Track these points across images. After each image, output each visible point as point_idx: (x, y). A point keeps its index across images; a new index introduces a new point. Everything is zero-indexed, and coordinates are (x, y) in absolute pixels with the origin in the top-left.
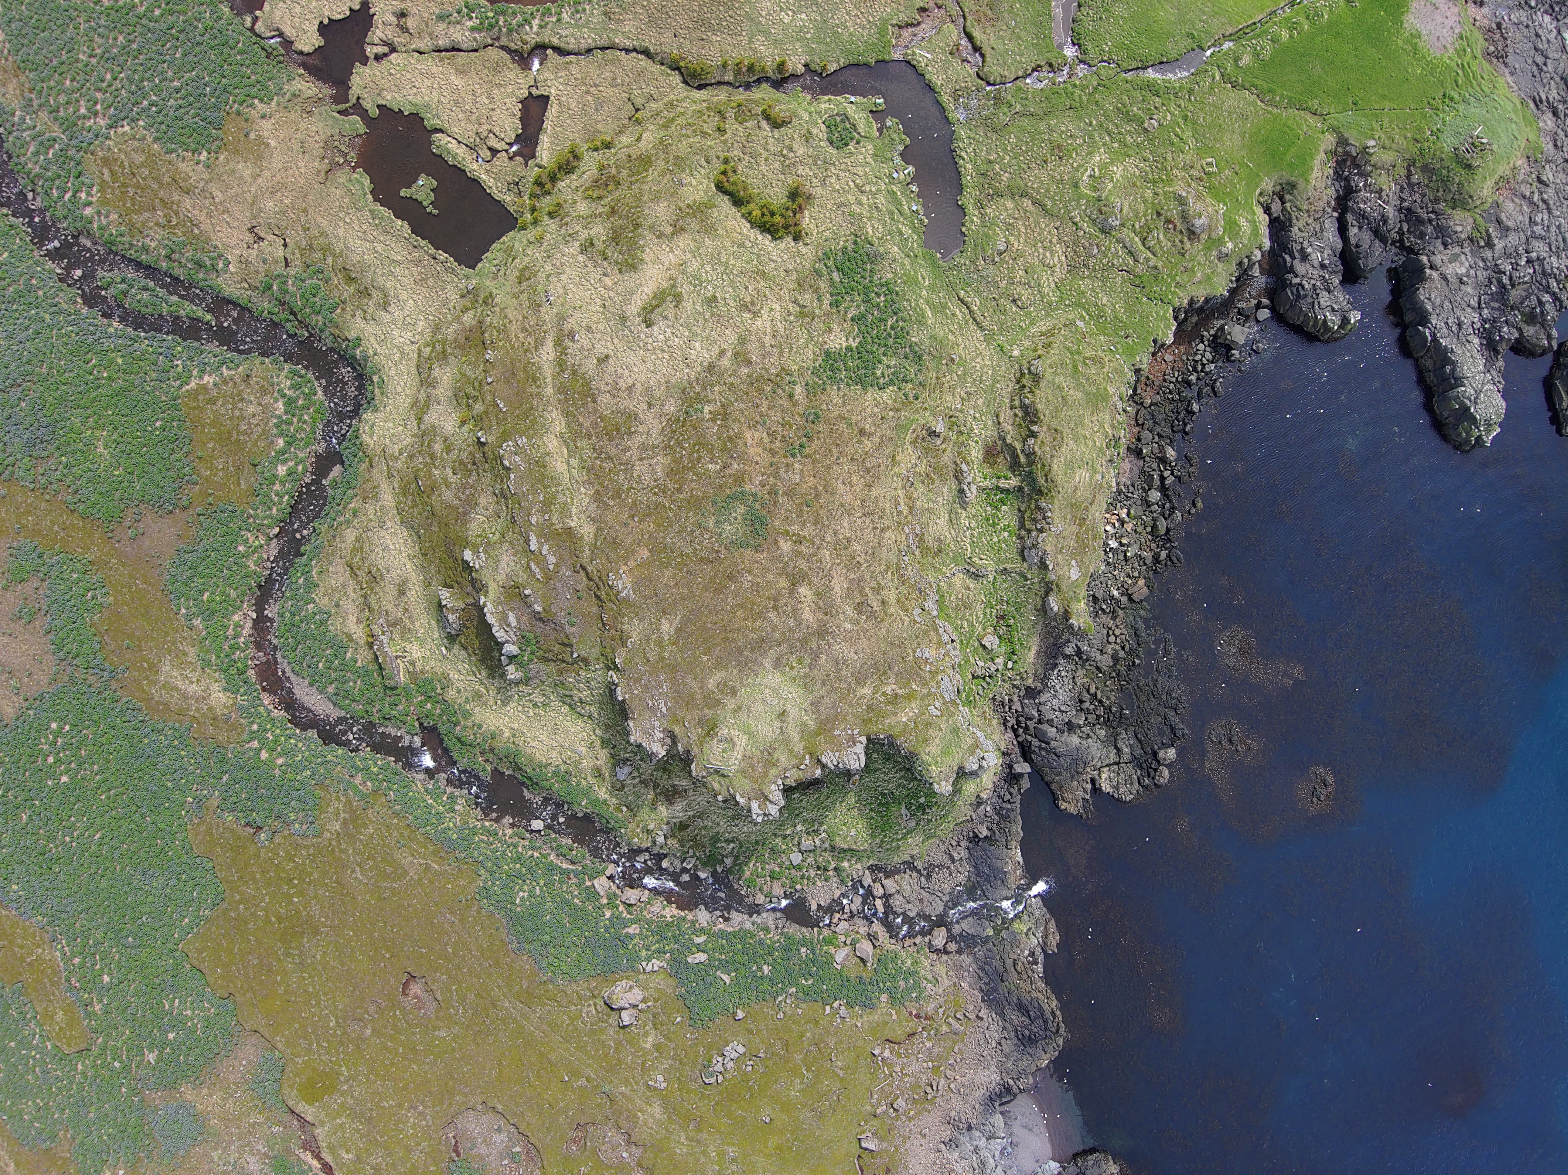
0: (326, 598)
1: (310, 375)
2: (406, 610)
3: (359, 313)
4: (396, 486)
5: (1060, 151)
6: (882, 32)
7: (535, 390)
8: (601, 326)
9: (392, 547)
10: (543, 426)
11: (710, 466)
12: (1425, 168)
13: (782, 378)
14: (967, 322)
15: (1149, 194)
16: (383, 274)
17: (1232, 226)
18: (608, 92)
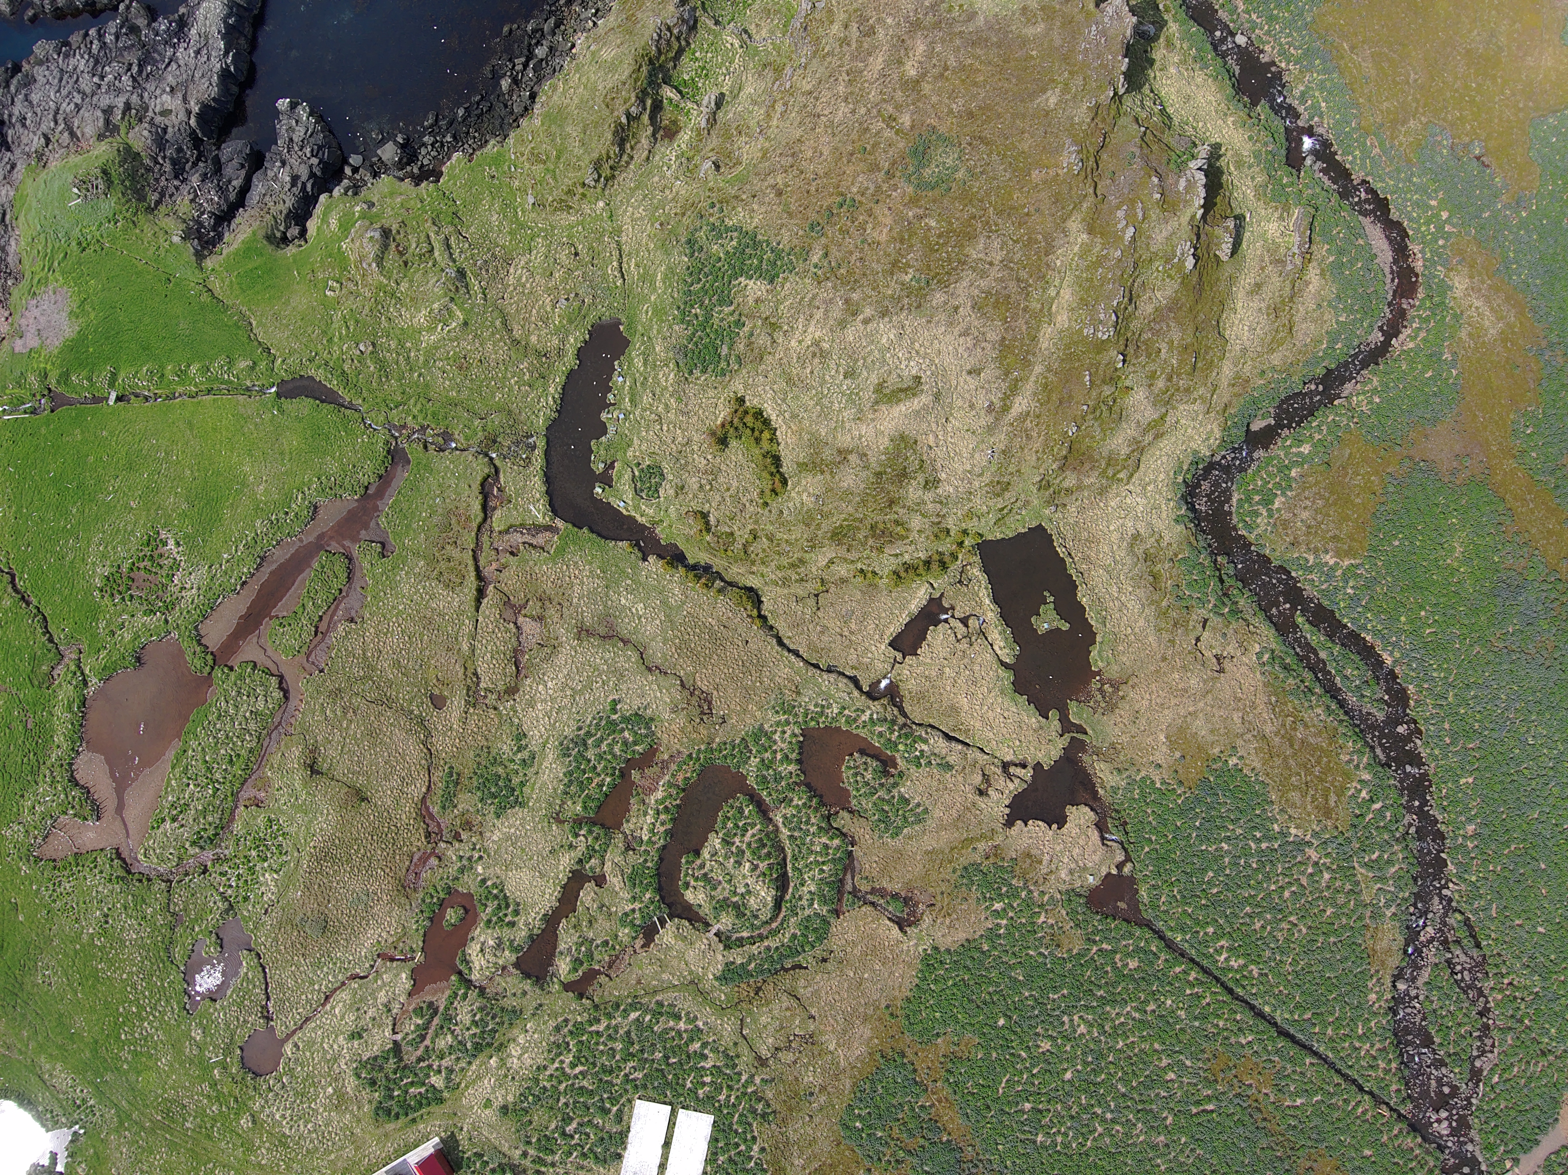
0: (1325, 318)
1: (1235, 520)
2: (1262, 269)
3: (1164, 544)
4: (1214, 374)
5: (462, 364)
6: (561, 551)
7: (1051, 377)
8: (959, 403)
9: (1246, 328)
10: (1061, 339)
11: (933, 224)
12: (142, 198)
13: (824, 274)
14: (629, 254)
15: (404, 286)
16: (1124, 565)
17: (345, 226)
18: (834, 625)
